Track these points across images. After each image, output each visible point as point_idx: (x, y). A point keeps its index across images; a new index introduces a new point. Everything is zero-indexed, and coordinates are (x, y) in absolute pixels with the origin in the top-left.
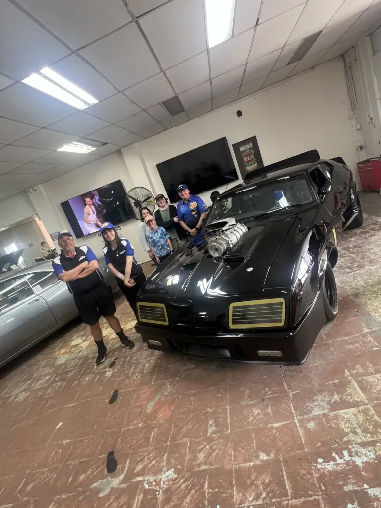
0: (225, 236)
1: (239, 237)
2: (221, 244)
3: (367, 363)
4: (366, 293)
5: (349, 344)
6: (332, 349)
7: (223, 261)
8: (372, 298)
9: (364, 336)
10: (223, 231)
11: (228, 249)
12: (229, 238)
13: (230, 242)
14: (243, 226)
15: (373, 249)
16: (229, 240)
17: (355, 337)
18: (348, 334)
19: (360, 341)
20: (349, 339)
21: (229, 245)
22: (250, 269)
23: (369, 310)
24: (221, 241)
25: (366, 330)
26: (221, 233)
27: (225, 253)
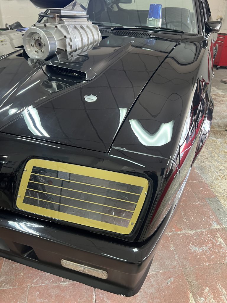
0: (62, 26)
1: (86, 42)
2: (51, 37)
3: (220, 287)
4: (213, 170)
5: (195, 243)
6: (172, 248)
7: (44, 68)
8: (219, 178)
9: (213, 233)
10: (61, 17)
11: (62, 52)
12: (68, 33)
13: (68, 40)
14: (96, 29)
15: (216, 119)
16: (68, 36)
17: (202, 233)
18: (193, 226)
19: (208, 241)
20: (195, 235)
21: (65, 46)
22: (91, 99)
23: (217, 194)
24: (52, 32)
25: (215, 226)
26: (57, 19)
27: (52, 56)
